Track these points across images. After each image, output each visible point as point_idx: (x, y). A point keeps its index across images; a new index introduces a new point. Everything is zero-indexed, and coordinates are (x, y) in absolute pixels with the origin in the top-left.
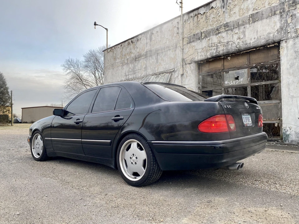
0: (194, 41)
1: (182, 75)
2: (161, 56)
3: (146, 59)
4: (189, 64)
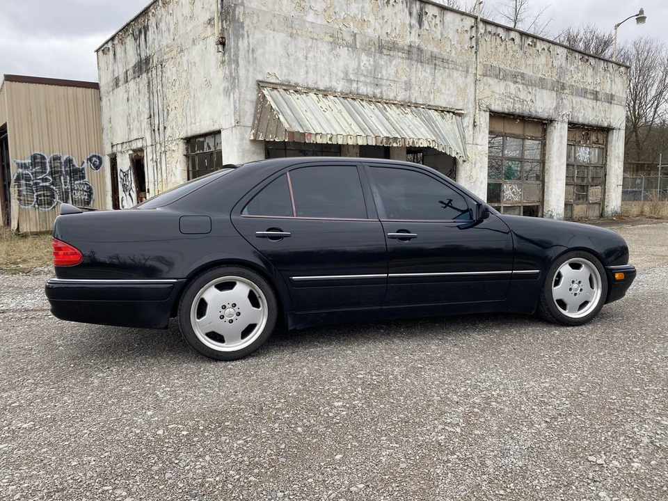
0: (490, 76)
1: (475, 126)
2: (442, 75)
3: (408, 61)
4: (484, 111)
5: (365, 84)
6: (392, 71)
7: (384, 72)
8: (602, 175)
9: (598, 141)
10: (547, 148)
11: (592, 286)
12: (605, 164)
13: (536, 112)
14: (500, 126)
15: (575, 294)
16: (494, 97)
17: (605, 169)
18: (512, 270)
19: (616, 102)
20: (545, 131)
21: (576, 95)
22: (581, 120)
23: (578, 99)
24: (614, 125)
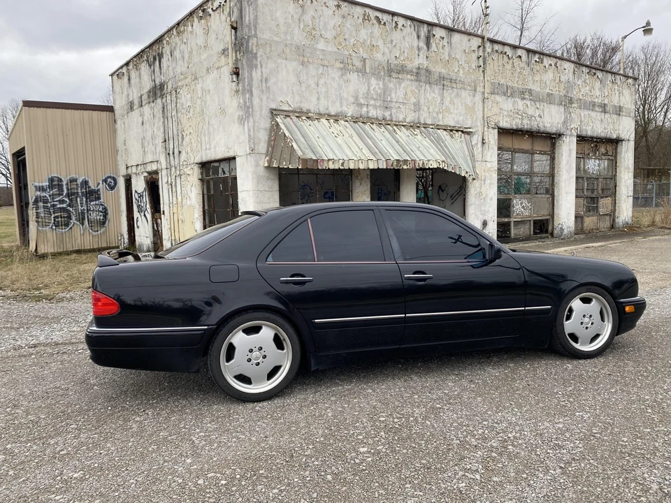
0: (498, 94)
1: (483, 143)
2: (450, 94)
3: (416, 83)
4: (493, 128)
5: (375, 107)
6: (401, 93)
7: (393, 95)
8: (612, 185)
9: (607, 153)
10: (556, 161)
11: (603, 320)
12: (615, 175)
13: (544, 127)
14: (508, 142)
15: (587, 328)
16: (502, 114)
17: (615, 180)
18: (525, 307)
19: (624, 114)
20: (553, 146)
21: (584, 109)
22: (589, 133)
23: (586, 112)
24: (622, 136)
